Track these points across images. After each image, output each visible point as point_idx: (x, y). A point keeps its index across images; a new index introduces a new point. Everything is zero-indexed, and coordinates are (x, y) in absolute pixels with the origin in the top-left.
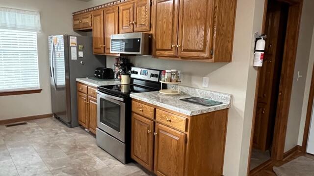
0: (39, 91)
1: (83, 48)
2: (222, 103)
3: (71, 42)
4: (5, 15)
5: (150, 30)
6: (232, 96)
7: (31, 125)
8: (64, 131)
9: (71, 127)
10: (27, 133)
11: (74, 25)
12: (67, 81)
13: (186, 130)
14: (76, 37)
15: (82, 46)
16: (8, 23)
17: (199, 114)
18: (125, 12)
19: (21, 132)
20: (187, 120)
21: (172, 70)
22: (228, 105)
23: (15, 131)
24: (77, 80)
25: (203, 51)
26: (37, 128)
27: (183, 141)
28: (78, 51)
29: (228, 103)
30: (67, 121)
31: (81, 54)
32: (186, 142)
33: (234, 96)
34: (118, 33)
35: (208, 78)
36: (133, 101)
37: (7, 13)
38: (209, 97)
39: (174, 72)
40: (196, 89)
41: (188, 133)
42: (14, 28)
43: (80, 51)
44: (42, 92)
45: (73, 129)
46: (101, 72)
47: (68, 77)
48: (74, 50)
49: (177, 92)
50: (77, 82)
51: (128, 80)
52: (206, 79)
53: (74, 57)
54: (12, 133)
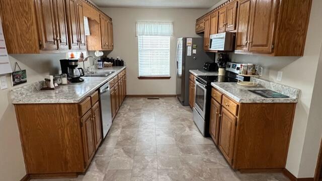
0: (169, 78)
1: (196, 47)
2: (289, 97)
3: (187, 42)
4: (152, 26)
5: (235, 29)
6: (300, 91)
7: (161, 100)
8: (178, 107)
9: (184, 105)
10: (156, 104)
11: (196, 29)
12: (183, 71)
13: (237, 115)
14: (191, 39)
15: (195, 46)
16: (153, 31)
17: (250, 102)
18: (221, 15)
19: (153, 104)
20: (238, 106)
21: (249, 64)
22: (295, 100)
23: (150, 102)
24: (190, 71)
25: (266, 46)
26: (163, 102)
27: (234, 123)
28: (193, 49)
29: (295, 98)
30: (181, 101)
31: (195, 51)
32: (236, 125)
33: (302, 92)
34: (218, 33)
35: (282, 72)
36: (213, 89)
37: (153, 25)
38: (280, 91)
39: (251, 66)
40: (271, 83)
41: (238, 117)
42: (151, 35)
43: (194, 49)
44: (171, 78)
45: (184, 107)
46: (208, 65)
47: (184, 69)
48: (189, 48)
49: (252, 84)
50: (190, 73)
51: (223, 73)
52: (281, 73)
53: (189, 54)
54: (148, 103)
